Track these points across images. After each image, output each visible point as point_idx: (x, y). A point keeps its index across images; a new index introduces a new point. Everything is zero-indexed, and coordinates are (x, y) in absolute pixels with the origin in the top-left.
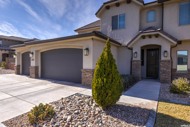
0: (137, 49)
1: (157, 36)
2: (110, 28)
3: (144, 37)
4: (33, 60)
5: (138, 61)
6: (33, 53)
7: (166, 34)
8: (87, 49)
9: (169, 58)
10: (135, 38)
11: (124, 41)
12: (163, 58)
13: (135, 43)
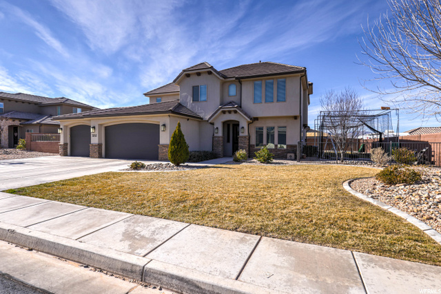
0: (219, 125)
1: (235, 112)
2: (190, 100)
3: (224, 112)
4: (94, 136)
5: (219, 137)
6: (94, 128)
7: (242, 111)
8: (164, 125)
9: (246, 134)
10: (215, 113)
11: (205, 115)
12: (241, 134)
13: (216, 118)
